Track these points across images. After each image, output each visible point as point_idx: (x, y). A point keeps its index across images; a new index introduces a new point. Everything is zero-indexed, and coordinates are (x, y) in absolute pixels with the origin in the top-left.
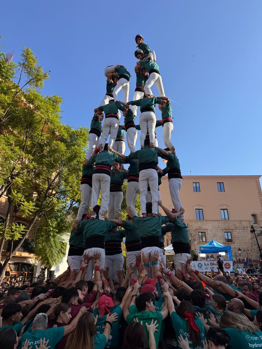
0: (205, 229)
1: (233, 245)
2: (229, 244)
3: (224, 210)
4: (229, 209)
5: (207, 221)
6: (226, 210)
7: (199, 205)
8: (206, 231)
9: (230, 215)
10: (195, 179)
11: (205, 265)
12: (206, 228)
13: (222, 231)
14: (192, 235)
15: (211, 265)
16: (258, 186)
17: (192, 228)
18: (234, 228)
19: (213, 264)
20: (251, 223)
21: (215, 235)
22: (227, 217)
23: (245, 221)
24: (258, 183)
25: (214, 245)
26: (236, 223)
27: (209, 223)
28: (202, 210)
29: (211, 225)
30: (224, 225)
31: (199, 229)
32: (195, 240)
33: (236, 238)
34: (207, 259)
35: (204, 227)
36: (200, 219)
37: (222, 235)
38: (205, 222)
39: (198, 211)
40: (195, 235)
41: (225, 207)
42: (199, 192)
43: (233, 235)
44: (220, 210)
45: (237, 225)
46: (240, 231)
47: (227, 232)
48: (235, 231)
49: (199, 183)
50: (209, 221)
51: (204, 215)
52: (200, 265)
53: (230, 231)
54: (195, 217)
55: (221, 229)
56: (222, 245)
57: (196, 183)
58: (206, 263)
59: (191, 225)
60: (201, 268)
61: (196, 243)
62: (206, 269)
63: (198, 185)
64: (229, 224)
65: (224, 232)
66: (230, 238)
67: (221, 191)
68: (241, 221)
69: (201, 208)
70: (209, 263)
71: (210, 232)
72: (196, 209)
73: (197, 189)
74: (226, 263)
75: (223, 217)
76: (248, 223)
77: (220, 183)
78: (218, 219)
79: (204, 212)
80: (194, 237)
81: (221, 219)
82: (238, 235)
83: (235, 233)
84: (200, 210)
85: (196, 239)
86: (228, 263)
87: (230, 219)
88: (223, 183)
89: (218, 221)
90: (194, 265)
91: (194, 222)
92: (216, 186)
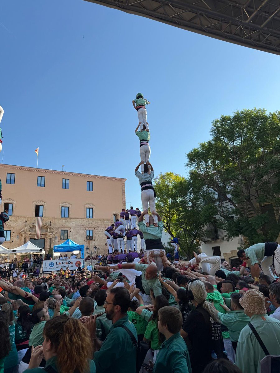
0: (68, 227)
1: (93, 242)
2: (89, 241)
3: (89, 208)
4: (94, 207)
5: (72, 218)
6: (92, 209)
7: (66, 203)
8: (69, 228)
9: (94, 213)
10: (65, 175)
11: (57, 264)
12: (69, 225)
13: (85, 229)
14: (54, 233)
15: (63, 264)
16: (123, 188)
17: (55, 226)
18: (96, 226)
19: (65, 263)
20: (112, 222)
21: (77, 233)
22: (91, 215)
23: (107, 220)
24: (123, 185)
25: (69, 244)
26: (99, 221)
27: (73, 221)
28: (68, 207)
29: (75, 223)
30: (88, 224)
31: (62, 227)
32: (56, 238)
33: (97, 236)
34: (60, 258)
35: (68, 224)
36: (65, 217)
37: (85, 233)
38: (69, 220)
39: (64, 208)
40: (56, 233)
41: (91, 206)
42: (67, 189)
43: (94, 233)
44: (86, 208)
45: (99, 223)
46: (102, 229)
47: (90, 230)
48: (97, 229)
49: (69, 179)
50: (73, 218)
51: (70, 213)
52: (52, 265)
53: (92, 229)
54: (60, 214)
55: (84, 227)
56: (77, 244)
57: (66, 179)
58: (58, 262)
59: (54, 223)
60: (53, 267)
61: (57, 240)
62: (58, 268)
63: (67, 181)
64: (93, 222)
65: (87, 230)
66: (91, 235)
67: (90, 190)
68: (104, 219)
69: (67, 205)
70: (61, 262)
71: (73, 230)
72: (62, 207)
73: (66, 186)
74: (78, 261)
75: (88, 215)
76: (109, 222)
77: (90, 182)
78: (83, 217)
79: (70, 210)
80: (56, 235)
81: (85, 217)
82: (100, 232)
83: (97, 231)
84: (66, 208)
85: (58, 237)
86: (79, 261)
87: (94, 217)
88: (93, 182)
89: (83, 219)
90: (46, 265)
91: (58, 220)
92: (85, 184)
